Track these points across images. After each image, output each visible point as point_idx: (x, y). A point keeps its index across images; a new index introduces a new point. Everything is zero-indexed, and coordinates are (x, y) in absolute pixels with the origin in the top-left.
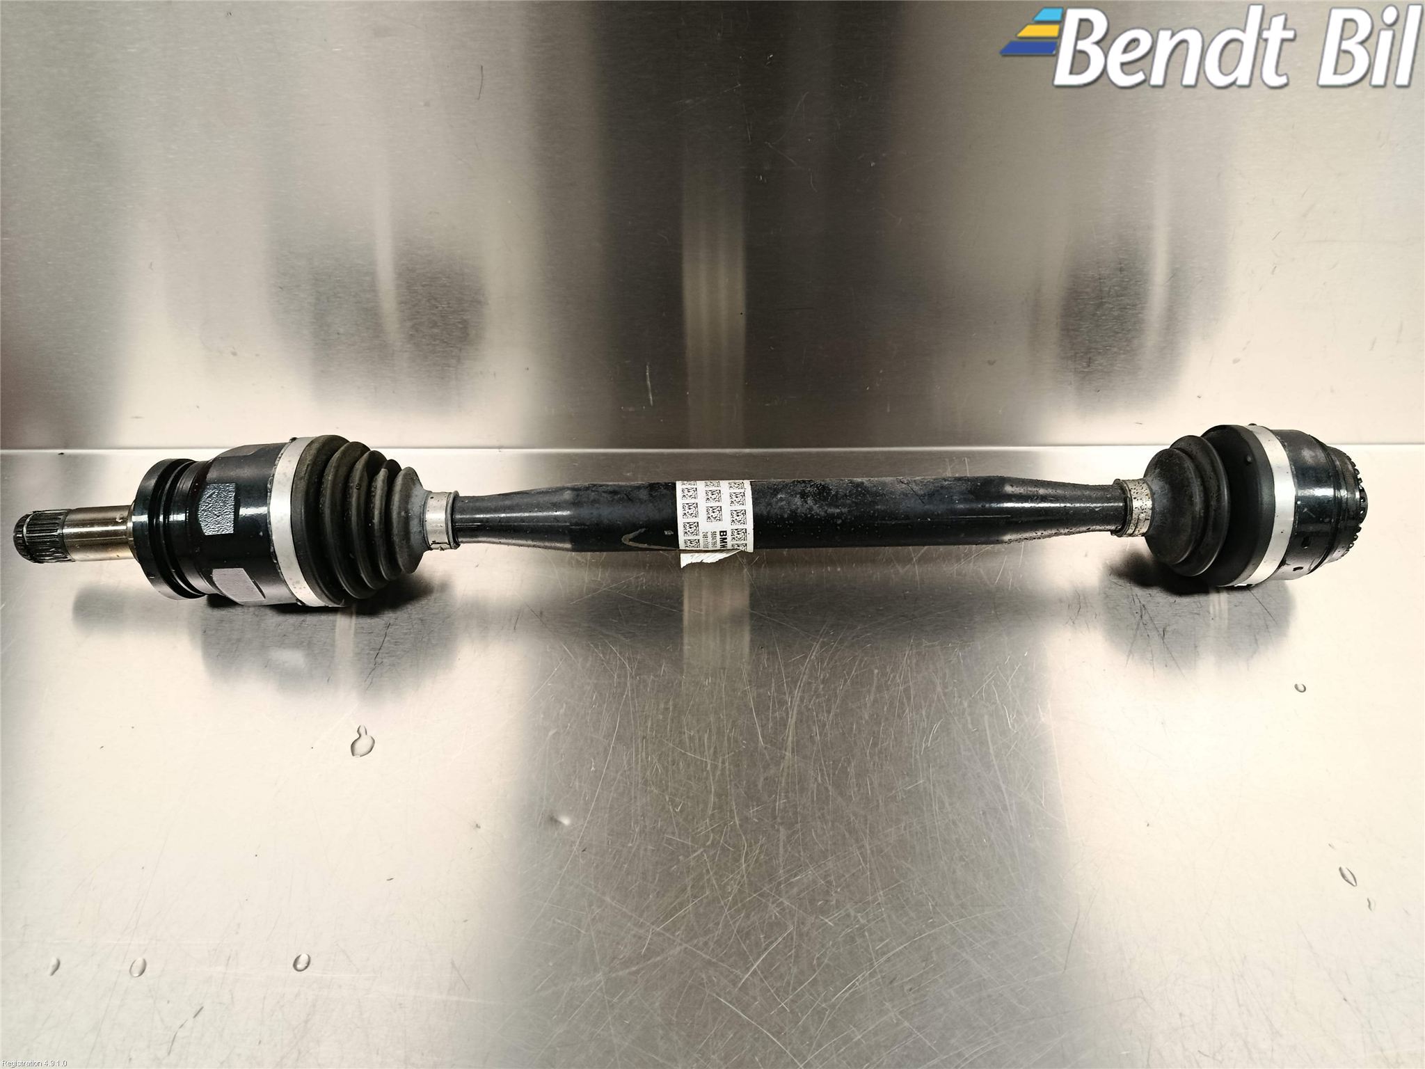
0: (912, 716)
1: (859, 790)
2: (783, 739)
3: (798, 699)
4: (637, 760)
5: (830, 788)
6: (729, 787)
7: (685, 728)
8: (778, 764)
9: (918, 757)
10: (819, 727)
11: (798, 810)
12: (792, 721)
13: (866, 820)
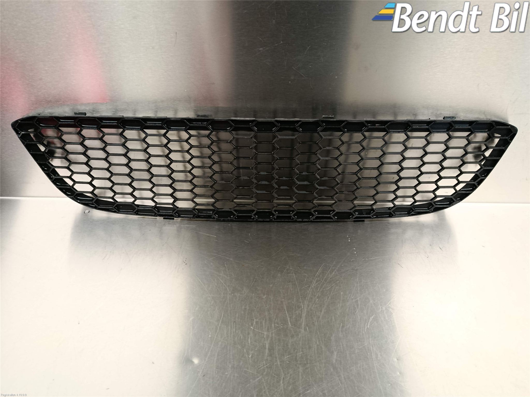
0: (360, 314)
1: (337, 348)
2: (300, 324)
3: (307, 305)
4: (231, 332)
5: (323, 347)
6: (274, 346)
7: (254, 318)
8: (297, 335)
9: (364, 332)
10: (317, 318)
11: (308, 357)
12: (304, 315)
13: (341, 363)
